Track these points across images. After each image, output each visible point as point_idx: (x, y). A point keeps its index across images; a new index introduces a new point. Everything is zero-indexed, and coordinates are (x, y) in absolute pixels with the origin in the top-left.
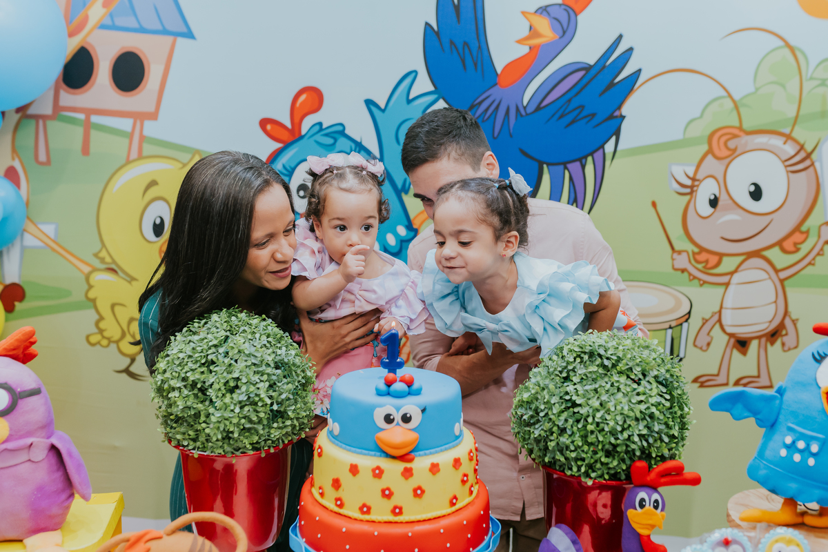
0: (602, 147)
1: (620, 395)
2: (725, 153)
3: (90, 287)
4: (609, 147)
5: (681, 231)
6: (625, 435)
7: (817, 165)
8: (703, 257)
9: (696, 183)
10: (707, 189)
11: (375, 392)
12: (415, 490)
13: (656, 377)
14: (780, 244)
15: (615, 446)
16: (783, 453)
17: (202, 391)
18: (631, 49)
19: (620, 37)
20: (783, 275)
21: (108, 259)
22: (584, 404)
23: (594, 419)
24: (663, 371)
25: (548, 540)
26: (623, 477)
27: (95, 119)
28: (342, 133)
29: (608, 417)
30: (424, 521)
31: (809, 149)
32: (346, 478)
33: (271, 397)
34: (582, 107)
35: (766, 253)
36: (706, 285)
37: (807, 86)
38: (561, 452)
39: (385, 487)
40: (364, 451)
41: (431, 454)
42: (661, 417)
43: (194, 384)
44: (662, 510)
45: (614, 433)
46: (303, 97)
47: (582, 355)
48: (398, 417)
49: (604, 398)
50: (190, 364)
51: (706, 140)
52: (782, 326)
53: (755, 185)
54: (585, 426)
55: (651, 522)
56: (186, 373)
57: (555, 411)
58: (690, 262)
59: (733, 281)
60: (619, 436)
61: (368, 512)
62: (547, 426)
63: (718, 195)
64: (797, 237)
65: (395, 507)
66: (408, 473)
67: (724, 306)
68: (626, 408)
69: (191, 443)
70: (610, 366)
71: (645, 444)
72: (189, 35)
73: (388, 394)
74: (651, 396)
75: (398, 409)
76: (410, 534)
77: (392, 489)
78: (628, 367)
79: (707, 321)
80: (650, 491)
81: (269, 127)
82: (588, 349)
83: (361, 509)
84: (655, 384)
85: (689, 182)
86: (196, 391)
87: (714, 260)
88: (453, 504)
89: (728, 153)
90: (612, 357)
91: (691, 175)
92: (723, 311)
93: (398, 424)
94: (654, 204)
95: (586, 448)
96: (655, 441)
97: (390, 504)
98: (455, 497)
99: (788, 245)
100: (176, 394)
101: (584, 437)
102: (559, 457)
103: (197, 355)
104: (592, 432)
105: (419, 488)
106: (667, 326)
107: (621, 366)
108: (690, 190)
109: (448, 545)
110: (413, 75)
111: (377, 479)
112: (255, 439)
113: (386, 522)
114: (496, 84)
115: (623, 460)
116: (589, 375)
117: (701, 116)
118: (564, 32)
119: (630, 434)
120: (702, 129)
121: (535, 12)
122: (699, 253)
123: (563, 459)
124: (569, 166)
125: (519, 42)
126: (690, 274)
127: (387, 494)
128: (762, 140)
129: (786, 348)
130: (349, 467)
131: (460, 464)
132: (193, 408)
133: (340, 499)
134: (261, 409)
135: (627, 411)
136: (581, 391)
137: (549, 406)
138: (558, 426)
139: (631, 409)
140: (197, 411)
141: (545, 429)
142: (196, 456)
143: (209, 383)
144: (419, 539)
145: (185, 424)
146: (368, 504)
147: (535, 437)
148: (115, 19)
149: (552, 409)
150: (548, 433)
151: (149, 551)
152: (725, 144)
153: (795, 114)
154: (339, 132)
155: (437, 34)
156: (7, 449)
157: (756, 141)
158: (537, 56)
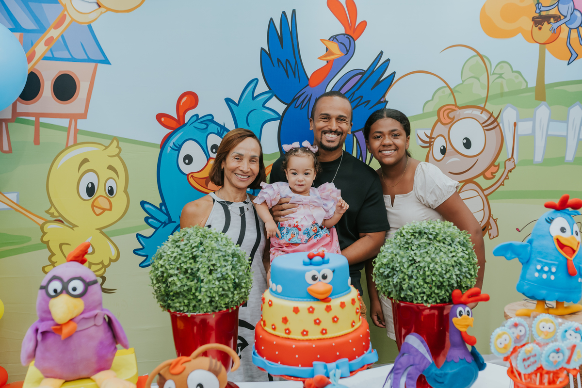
1: (442, 254)
2: (448, 120)
3: (44, 234)
6: (448, 275)
7: (501, 125)
9: (432, 140)
10: (439, 143)
11: (302, 263)
12: (333, 319)
13: (459, 242)
14: (483, 174)
15: (442, 283)
17: (193, 275)
18: (388, 60)
19: (382, 53)
20: (486, 192)
21: (56, 214)
22: (422, 261)
23: (429, 268)
24: (462, 238)
25: (407, 343)
26: (447, 300)
28: (212, 121)
29: (437, 266)
30: (339, 336)
31: (495, 115)
32: (291, 316)
33: (234, 275)
34: (362, 97)
35: (475, 180)
37: (492, 78)
38: (411, 290)
39: (316, 318)
40: (300, 299)
41: (339, 297)
42: (465, 264)
43: (186, 272)
44: (472, 316)
45: (441, 275)
46: (185, 99)
47: (415, 234)
48: (319, 276)
49: (433, 256)
50: (183, 259)
52: (488, 223)
53: (466, 138)
54: (424, 273)
55: (467, 323)
56: (180, 264)
57: (406, 266)
60: (445, 276)
61: (307, 334)
62: (401, 275)
63: (445, 146)
64: (493, 169)
65: (323, 330)
66: (328, 309)
68: (447, 260)
69: (186, 308)
70: (433, 238)
71: (459, 280)
72: (106, 61)
73: (311, 264)
74: (458, 253)
75: (319, 272)
76: (334, 344)
77: (320, 319)
78: (443, 238)
80: (464, 306)
81: (163, 119)
82: (417, 230)
83: (302, 333)
84: (459, 246)
85: (428, 140)
86: (188, 275)
88: (353, 326)
89: (450, 120)
90: (433, 233)
93: (320, 281)
95: (426, 285)
96: (463, 278)
97: (319, 328)
98: (354, 322)
99: (488, 174)
100: (175, 278)
101: (424, 280)
102: (409, 293)
103: (186, 253)
104: (428, 276)
105: (336, 317)
107: (439, 238)
108: (429, 144)
109: (354, 349)
110: (256, 81)
111: (311, 314)
112: (227, 300)
113: (318, 339)
114: (308, 85)
115: (447, 291)
116: (421, 245)
117: (432, 99)
118: (348, 51)
119: (450, 274)
120: (433, 107)
121: (329, 40)
123: (412, 294)
124: (356, 133)
125: (320, 58)
127: (317, 322)
128: (468, 112)
129: (491, 237)
130: (293, 309)
131: (355, 302)
132: (187, 285)
133: (288, 329)
134: (229, 282)
135: (447, 262)
136: (418, 254)
137: (401, 264)
138: (408, 275)
139: (449, 261)
140: (189, 287)
141: (400, 278)
142: (189, 316)
143: (197, 269)
144: (339, 347)
145: (181, 296)
146: (306, 329)
147: (393, 284)
148: (54, 53)
149: (403, 266)
150: (402, 280)
151: (185, 369)
152: (448, 115)
153: (486, 96)
154: (209, 120)
155: (269, 55)
156: (84, 318)
157: (465, 112)
158: (332, 66)
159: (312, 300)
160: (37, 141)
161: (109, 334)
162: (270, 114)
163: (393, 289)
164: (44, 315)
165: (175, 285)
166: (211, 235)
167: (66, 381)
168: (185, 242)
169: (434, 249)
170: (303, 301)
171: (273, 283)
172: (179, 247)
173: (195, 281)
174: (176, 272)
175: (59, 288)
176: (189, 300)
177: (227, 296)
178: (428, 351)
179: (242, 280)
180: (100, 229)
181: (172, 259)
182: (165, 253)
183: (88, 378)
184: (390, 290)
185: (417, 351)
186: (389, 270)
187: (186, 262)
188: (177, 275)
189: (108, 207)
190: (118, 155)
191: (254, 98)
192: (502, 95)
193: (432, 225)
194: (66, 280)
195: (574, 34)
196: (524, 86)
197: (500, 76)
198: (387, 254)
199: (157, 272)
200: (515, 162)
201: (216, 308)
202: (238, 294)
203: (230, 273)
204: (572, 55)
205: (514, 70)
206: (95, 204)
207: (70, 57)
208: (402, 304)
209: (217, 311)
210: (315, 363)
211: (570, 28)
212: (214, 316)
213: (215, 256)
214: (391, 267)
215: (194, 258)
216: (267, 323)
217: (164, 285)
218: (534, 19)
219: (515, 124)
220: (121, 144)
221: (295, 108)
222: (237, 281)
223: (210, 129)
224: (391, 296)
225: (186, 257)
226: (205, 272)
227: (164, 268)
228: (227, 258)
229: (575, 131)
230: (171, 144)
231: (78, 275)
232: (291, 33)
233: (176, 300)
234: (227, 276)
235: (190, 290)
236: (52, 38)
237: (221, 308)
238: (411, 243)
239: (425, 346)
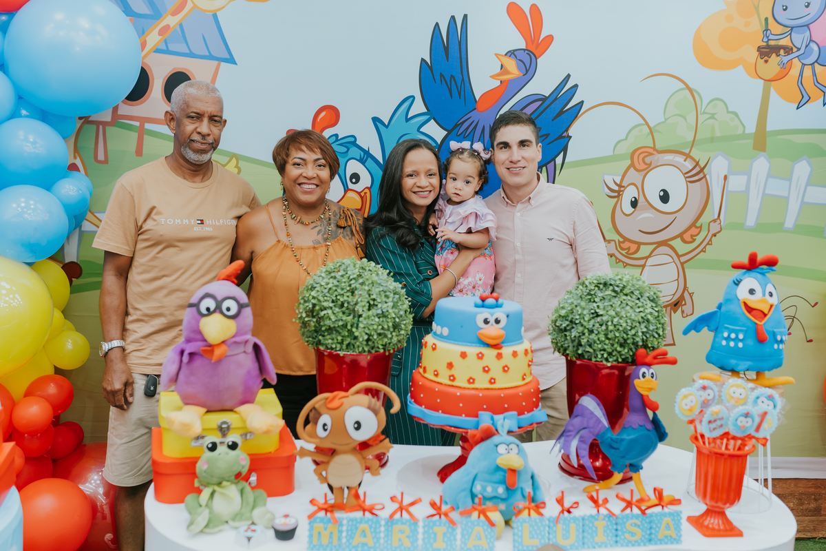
0: (554, 160)
1: (628, 308)
2: (643, 166)
4: (559, 160)
6: (633, 332)
7: (708, 177)
8: (626, 245)
9: (622, 189)
10: (630, 194)
11: (473, 305)
12: (504, 368)
14: (681, 235)
15: (625, 340)
16: (724, 343)
17: (350, 309)
18: (576, 86)
19: (569, 76)
20: (683, 259)
22: (605, 315)
23: (612, 322)
24: (652, 293)
25: (581, 405)
26: (630, 360)
27: (148, 126)
28: (354, 144)
29: (621, 321)
30: (509, 388)
32: (457, 361)
33: (395, 313)
35: (670, 243)
37: (701, 118)
38: (590, 346)
39: (485, 365)
40: (469, 344)
41: (511, 345)
42: (653, 322)
43: (342, 305)
44: (656, 379)
45: (625, 331)
46: (323, 114)
47: (599, 285)
48: (492, 320)
49: (618, 309)
52: (682, 297)
53: (664, 191)
54: (607, 328)
55: (650, 386)
56: (336, 296)
57: (586, 319)
58: (617, 249)
59: (648, 264)
60: (629, 332)
61: (473, 383)
62: (581, 329)
63: (637, 198)
64: (694, 231)
65: (492, 379)
66: (499, 356)
68: (633, 315)
69: (338, 346)
70: (619, 291)
71: (645, 338)
72: (231, 60)
73: (483, 306)
74: (647, 309)
75: (492, 315)
77: (490, 367)
80: (648, 367)
82: (602, 281)
83: (469, 381)
84: (648, 301)
85: (616, 188)
86: (344, 309)
87: (634, 247)
88: (524, 379)
89: (646, 167)
90: (620, 285)
93: (492, 325)
95: (607, 342)
96: (650, 336)
97: (488, 377)
98: (525, 375)
99: (687, 237)
100: (329, 312)
101: (606, 335)
102: (588, 349)
103: (343, 284)
104: (611, 331)
105: (506, 366)
107: (626, 291)
108: (617, 193)
109: (524, 404)
111: (480, 360)
112: (386, 340)
113: (485, 389)
114: (475, 109)
115: (631, 349)
116: (605, 297)
117: (626, 139)
118: (527, 71)
119: (636, 331)
120: (626, 148)
121: (506, 55)
122: (623, 242)
123: (591, 350)
125: (492, 77)
126: (617, 258)
127: (486, 370)
128: (669, 157)
129: (685, 315)
130: (460, 354)
131: (528, 353)
132: (342, 320)
133: (453, 376)
134: (389, 320)
135: (633, 317)
136: (601, 307)
137: (582, 316)
138: (588, 329)
139: (636, 316)
140: (344, 323)
141: (579, 331)
142: (341, 355)
143: (355, 302)
144: (507, 399)
145: (334, 332)
146: (473, 377)
147: (571, 338)
148: (169, 45)
149: (584, 318)
150: (581, 334)
151: (342, 404)
152: (643, 160)
153: (692, 139)
154: (351, 142)
155: (431, 68)
156: (236, 343)
157: (665, 158)
158: (506, 88)
159: (482, 346)
160: (139, 152)
163: (570, 344)
164: (192, 335)
165: (328, 319)
167: (208, 412)
168: (342, 273)
169: (619, 303)
170: (472, 346)
171: (437, 325)
172: (335, 278)
173: (352, 315)
174: (331, 305)
175: (212, 307)
176: (343, 336)
177: (386, 336)
178: (604, 415)
179: (402, 321)
181: (327, 290)
182: (317, 283)
183: (231, 410)
184: (566, 345)
185: (592, 413)
186: (567, 323)
187: (343, 295)
188: (331, 308)
191: (407, 120)
192: (712, 140)
193: (619, 277)
194: (219, 298)
195: (808, 72)
196: (740, 132)
197: (713, 116)
198: (567, 305)
199: (307, 304)
200: (722, 224)
201: (373, 348)
202: (397, 336)
203: (391, 311)
204: (803, 97)
205: (730, 110)
207: (188, 52)
208: (578, 362)
209: (373, 351)
210: (480, 413)
211: (803, 64)
212: (369, 357)
213: (375, 291)
214: (570, 319)
215: (352, 290)
216: (428, 369)
217: (315, 320)
218: (759, 49)
219: (725, 178)
220: (241, 164)
221: (456, 135)
222: (397, 320)
223: (350, 154)
224: (568, 352)
225: (342, 289)
226: (365, 306)
227: (316, 300)
228: (388, 293)
229: (799, 191)
231: (232, 295)
232: (460, 43)
233: (328, 337)
234: (387, 313)
235: (345, 326)
236: (167, 27)
237: (378, 350)
238: (594, 294)
239: (601, 409)
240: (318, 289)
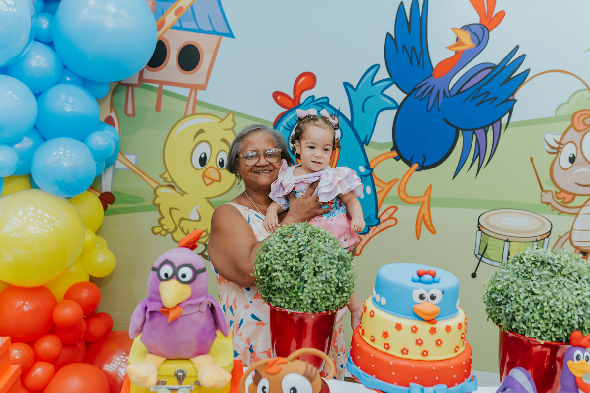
0: (500, 120)
1: (565, 290)
2: (583, 127)
3: (157, 197)
4: (504, 120)
5: (548, 178)
6: (569, 315)
8: (562, 195)
9: (561, 146)
11: (411, 279)
12: (437, 342)
13: (587, 279)
15: (561, 322)
17: (297, 273)
18: (524, 56)
19: (517, 47)
21: (169, 179)
22: (541, 294)
23: (548, 303)
25: (511, 377)
26: (564, 340)
28: (327, 103)
29: (557, 303)
30: (441, 360)
32: (392, 331)
33: (338, 279)
34: (488, 93)
36: (562, 214)
38: (524, 323)
39: (418, 338)
40: (405, 316)
41: (445, 319)
43: (291, 269)
45: (561, 312)
46: (303, 79)
47: (536, 263)
48: (428, 296)
49: (555, 291)
50: (289, 256)
51: (570, 118)
54: (542, 308)
55: (584, 369)
56: (286, 260)
58: (553, 198)
59: (581, 212)
60: (565, 315)
61: (406, 353)
62: (516, 306)
63: (575, 155)
65: (424, 351)
66: (433, 331)
67: (574, 228)
68: (570, 298)
69: (286, 305)
70: (557, 271)
71: (581, 321)
72: (230, 35)
73: (420, 281)
74: (585, 291)
75: (428, 291)
76: (434, 368)
77: (423, 340)
78: (569, 272)
79: (562, 237)
80: (582, 349)
81: (279, 98)
82: (540, 259)
85: (556, 146)
86: (292, 273)
87: (569, 197)
88: (456, 351)
89: (585, 127)
90: (558, 265)
91: (558, 141)
92: (573, 231)
93: (427, 300)
94: (532, 159)
95: (542, 321)
96: (587, 319)
97: (421, 349)
98: (458, 347)
100: (279, 274)
101: (541, 314)
102: (522, 325)
103: (293, 250)
104: (546, 312)
105: (439, 340)
106: (534, 239)
107: (564, 272)
108: (557, 150)
109: (455, 376)
110: (377, 67)
111: (413, 334)
112: (328, 303)
113: (418, 360)
114: (432, 75)
115: (566, 330)
116: (542, 276)
117: (568, 102)
118: (480, 43)
119: (572, 314)
120: (568, 111)
121: (461, 28)
122: (559, 193)
123: (525, 327)
124: (476, 131)
125: (449, 48)
126: (552, 206)
127: (419, 343)
130: (395, 325)
131: (462, 327)
132: (290, 283)
133: (388, 344)
134: (332, 286)
135: (570, 300)
136: (538, 285)
137: (517, 293)
138: (523, 307)
139: (573, 299)
140: (292, 285)
141: (513, 308)
142: (289, 313)
143: (302, 268)
144: (439, 371)
145: (283, 292)
146: (407, 348)
147: (505, 312)
148: (182, 23)
149: (519, 296)
150: (515, 311)
151: (281, 370)
152: (583, 121)
154: (324, 103)
155: (395, 41)
156: (190, 304)
158: (460, 58)
159: (417, 319)
160: (158, 108)
161: (212, 321)
162: (387, 103)
163: (504, 318)
164: (154, 296)
165: (278, 280)
166: (319, 235)
167: (167, 359)
168: (293, 238)
169: (556, 283)
170: (407, 318)
171: (377, 293)
172: (286, 242)
173: (299, 280)
174: (281, 268)
175: (170, 272)
176: (290, 297)
177: (329, 299)
178: (534, 390)
179: (345, 285)
180: (208, 199)
181: (278, 254)
182: (272, 246)
183: (188, 359)
184: (500, 318)
185: (522, 387)
186: (502, 297)
187: (292, 259)
188: (281, 271)
189: (218, 179)
190: (232, 129)
191: (373, 84)
193: (558, 256)
194: (177, 265)
198: (502, 280)
199: (262, 264)
201: (316, 309)
202: (339, 298)
203: (334, 277)
206: (205, 174)
207: (196, 28)
208: (511, 335)
209: (317, 312)
210: (411, 384)
212: (313, 317)
213: (321, 258)
214: (505, 294)
215: (301, 257)
216: (366, 332)
217: (268, 278)
220: (236, 119)
221: (415, 98)
222: (340, 285)
224: (501, 324)
225: (292, 254)
226: (310, 272)
227: (269, 262)
228: (333, 261)
230: (284, 123)
231: (188, 263)
232: (421, 19)
233: (278, 296)
234: (331, 279)
235: (292, 288)
236: (181, 9)
237: (321, 310)
238: (531, 272)
239: (532, 384)
240: (271, 251)
